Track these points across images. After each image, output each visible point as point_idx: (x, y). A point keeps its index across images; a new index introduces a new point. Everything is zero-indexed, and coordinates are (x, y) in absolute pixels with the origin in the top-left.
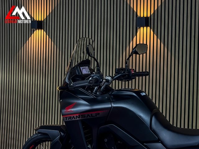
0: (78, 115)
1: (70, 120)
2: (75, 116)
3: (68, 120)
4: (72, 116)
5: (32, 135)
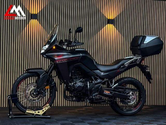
0: (66, 60)
1: (61, 62)
2: (65, 60)
3: (60, 62)
4: (63, 60)
5: (20, 75)
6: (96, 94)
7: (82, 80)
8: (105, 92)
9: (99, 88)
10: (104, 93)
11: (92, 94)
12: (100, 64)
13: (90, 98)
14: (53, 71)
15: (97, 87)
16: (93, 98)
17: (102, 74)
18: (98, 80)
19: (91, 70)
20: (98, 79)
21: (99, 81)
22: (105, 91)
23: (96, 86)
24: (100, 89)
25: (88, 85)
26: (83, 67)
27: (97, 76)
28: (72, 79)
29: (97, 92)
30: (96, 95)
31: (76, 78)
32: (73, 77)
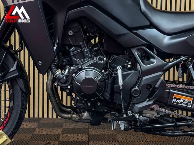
6: (145, 103)
7: (100, 59)
8: (177, 99)
9: (157, 86)
10: (174, 100)
11: (134, 104)
12: (159, 8)
13: (125, 116)
14: (13, 34)
15: (148, 82)
16: (134, 116)
17: (167, 40)
18: (152, 60)
19: (131, 29)
20: (154, 58)
21: (156, 62)
22: (175, 96)
23: (144, 78)
24: (157, 88)
25: (117, 76)
26: (101, 18)
27: (151, 46)
28: (70, 57)
29: (149, 97)
30: (148, 107)
31: (82, 55)
32: (73, 51)
